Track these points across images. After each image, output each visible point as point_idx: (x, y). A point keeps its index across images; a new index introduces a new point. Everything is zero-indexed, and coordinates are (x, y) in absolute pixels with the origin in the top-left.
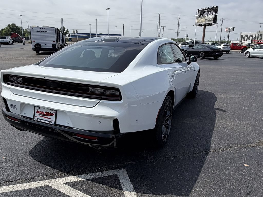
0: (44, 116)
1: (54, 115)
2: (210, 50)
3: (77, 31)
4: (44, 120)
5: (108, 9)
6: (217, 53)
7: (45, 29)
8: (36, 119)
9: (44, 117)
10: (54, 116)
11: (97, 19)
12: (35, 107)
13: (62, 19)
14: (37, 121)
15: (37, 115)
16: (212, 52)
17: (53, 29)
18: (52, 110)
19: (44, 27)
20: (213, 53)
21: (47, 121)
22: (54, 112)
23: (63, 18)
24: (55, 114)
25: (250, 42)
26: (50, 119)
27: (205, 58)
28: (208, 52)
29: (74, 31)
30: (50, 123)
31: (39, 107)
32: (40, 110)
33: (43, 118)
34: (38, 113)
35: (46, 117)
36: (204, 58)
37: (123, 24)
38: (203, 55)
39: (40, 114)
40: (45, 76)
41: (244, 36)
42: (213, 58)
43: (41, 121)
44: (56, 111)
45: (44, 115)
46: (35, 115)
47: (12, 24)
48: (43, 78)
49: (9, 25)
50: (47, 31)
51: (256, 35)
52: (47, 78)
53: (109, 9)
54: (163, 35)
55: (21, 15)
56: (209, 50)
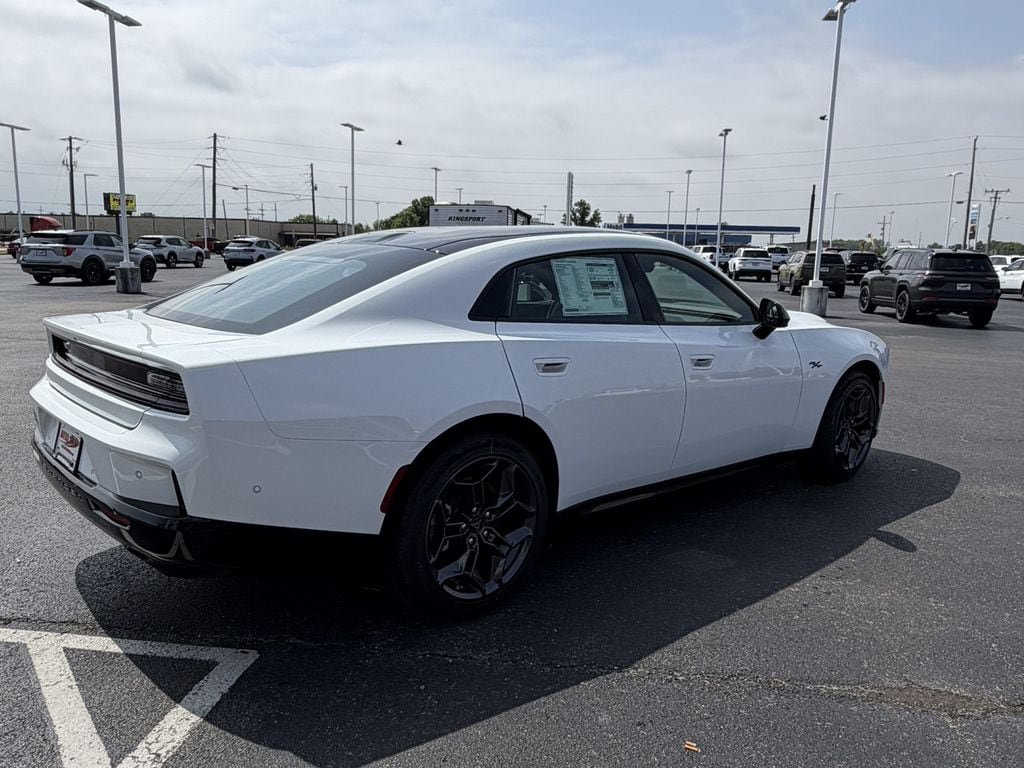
3: (631, 217)
5: (726, 134)
7: (474, 211)
11: (689, 172)
13: (571, 176)
17: (500, 211)
19: (479, 204)
23: (573, 173)
29: (621, 218)
37: (814, 186)
47: (425, 199)
49: (414, 202)
50: (479, 219)
53: (730, 130)
54: (991, 226)
55: (436, 169)
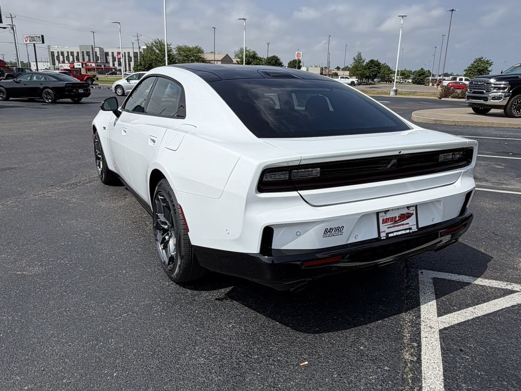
0: (397, 224)
1: (412, 214)
2: (67, 84)
4: (400, 231)
6: (81, 91)
8: (383, 236)
9: (397, 226)
10: (414, 217)
12: (378, 214)
14: (388, 238)
15: (383, 228)
16: (70, 88)
18: (408, 207)
20: (74, 90)
21: (406, 230)
22: (412, 210)
24: (414, 212)
25: (80, 65)
26: (408, 224)
27: (58, 101)
28: (63, 88)
30: (411, 231)
31: (386, 211)
32: (389, 216)
33: (396, 228)
34: (386, 222)
35: (400, 225)
36: (54, 102)
38: (53, 96)
39: (389, 223)
40: (400, 150)
41: (56, 55)
42: (69, 100)
43: (395, 234)
44: (416, 206)
45: (396, 222)
46: (381, 230)
48: (397, 153)
51: (78, 53)
52: (403, 152)
56: (63, 84)
